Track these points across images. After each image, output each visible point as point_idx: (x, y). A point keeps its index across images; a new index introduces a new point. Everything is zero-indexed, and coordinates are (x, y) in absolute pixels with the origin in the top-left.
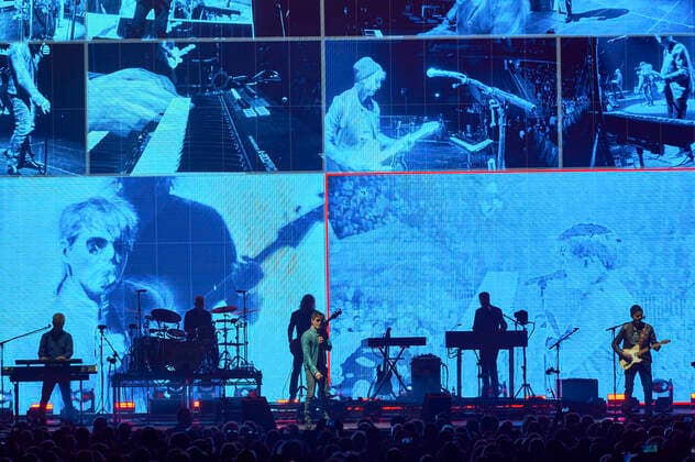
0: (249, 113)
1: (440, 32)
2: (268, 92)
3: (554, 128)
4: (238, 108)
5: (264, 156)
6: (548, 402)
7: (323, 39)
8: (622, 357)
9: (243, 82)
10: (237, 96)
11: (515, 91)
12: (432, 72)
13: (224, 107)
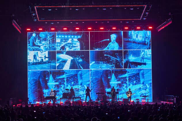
0: (79, 61)
1: (105, 49)
2: (82, 58)
3: (122, 63)
4: (78, 60)
5: (81, 67)
6: (121, 102)
7: (90, 50)
8: (127, 95)
9: (79, 56)
10: (78, 59)
11: (117, 58)
12: (105, 55)
13: (76, 60)
